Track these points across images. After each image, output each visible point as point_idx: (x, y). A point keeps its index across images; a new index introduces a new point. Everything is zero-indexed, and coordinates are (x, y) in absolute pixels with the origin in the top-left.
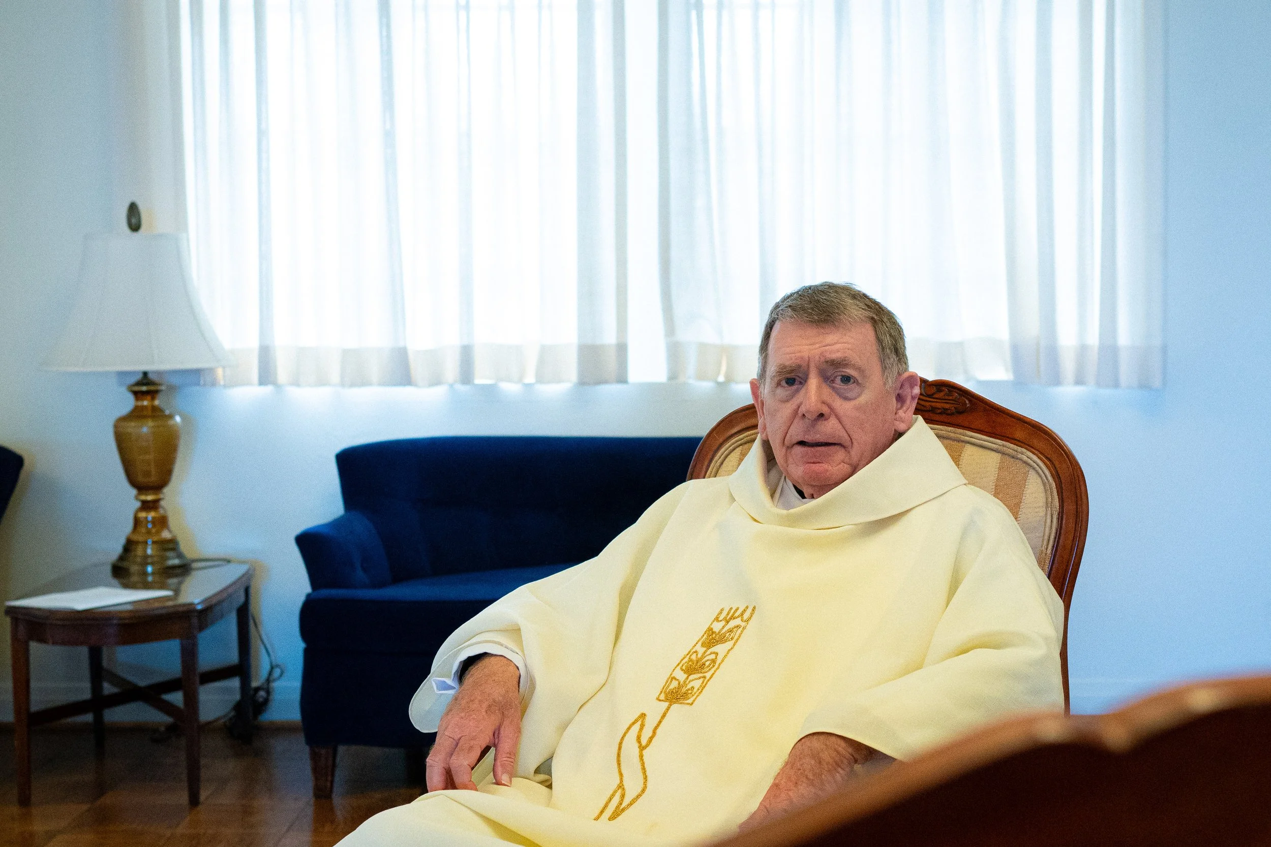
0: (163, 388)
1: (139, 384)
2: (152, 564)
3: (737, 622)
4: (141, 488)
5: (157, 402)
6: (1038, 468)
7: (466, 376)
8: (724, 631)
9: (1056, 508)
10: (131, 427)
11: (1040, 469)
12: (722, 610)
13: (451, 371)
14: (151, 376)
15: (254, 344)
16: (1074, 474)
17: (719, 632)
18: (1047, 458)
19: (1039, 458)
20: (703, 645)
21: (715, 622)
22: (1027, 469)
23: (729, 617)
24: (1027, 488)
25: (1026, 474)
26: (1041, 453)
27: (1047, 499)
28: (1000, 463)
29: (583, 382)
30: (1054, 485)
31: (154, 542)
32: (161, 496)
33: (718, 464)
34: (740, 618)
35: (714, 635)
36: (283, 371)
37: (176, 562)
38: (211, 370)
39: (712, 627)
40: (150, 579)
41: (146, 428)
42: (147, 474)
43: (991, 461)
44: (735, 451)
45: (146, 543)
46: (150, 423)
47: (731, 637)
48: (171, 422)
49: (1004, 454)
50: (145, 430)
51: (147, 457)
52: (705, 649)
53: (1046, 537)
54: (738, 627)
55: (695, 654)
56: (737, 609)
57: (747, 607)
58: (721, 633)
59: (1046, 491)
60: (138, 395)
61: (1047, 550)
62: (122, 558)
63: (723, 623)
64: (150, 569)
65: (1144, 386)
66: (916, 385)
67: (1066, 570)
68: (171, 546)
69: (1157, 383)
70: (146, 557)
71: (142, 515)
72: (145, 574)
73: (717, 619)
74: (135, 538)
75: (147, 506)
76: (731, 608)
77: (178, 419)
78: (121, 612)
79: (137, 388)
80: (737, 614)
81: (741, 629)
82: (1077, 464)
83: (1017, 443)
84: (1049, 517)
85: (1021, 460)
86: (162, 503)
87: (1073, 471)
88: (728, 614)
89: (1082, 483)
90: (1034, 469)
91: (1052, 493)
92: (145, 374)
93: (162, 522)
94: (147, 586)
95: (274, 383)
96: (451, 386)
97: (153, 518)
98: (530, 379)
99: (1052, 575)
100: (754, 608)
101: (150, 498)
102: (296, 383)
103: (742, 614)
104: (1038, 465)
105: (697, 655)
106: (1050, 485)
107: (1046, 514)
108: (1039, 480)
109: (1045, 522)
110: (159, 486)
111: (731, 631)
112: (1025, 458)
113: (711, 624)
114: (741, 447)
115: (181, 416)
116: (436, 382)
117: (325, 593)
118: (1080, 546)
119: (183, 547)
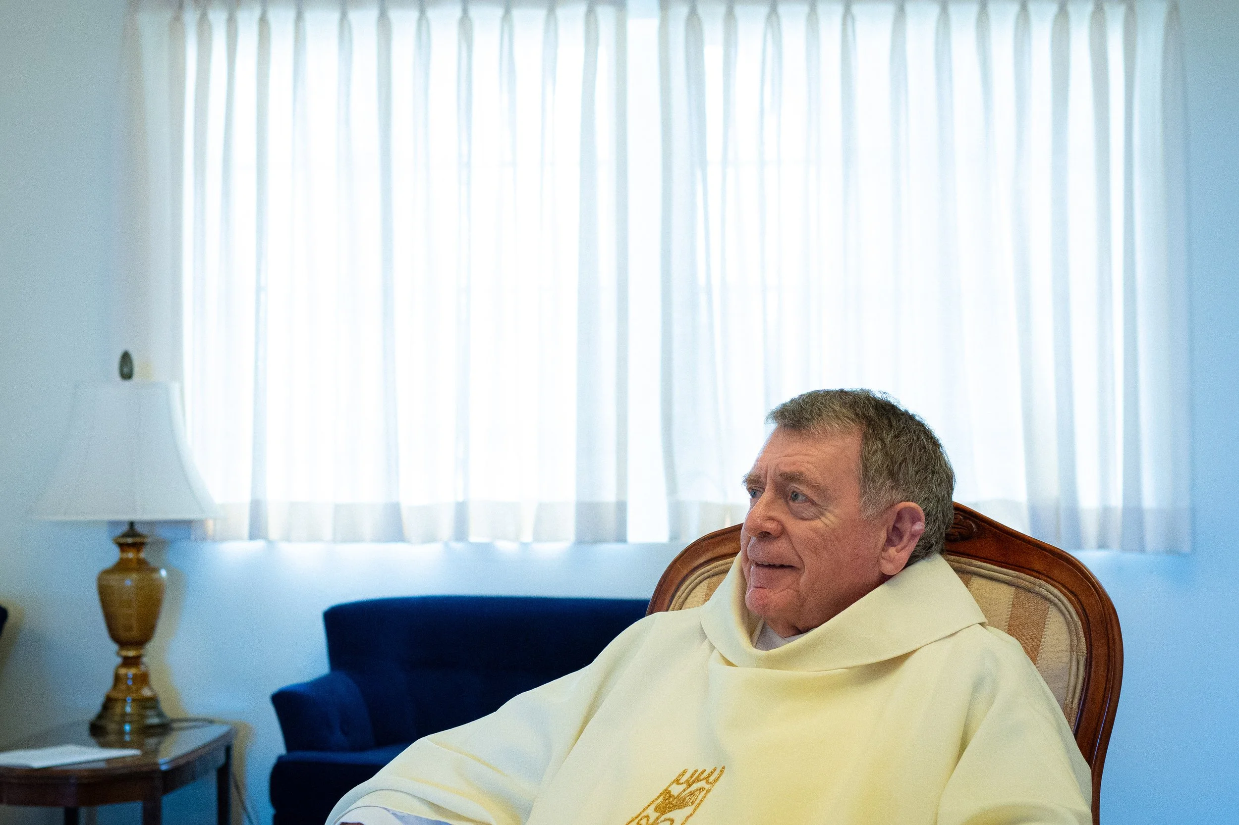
0: (147, 540)
1: (125, 535)
2: (130, 722)
3: (702, 784)
4: (122, 642)
5: (142, 555)
6: (1060, 604)
7: (461, 533)
8: (684, 794)
9: (1083, 652)
10: (114, 580)
11: (1062, 605)
12: (685, 772)
13: (446, 529)
14: (139, 529)
15: (246, 499)
16: (1105, 613)
17: (678, 796)
18: (1071, 592)
19: (1061, 592)
20: (656, 810)
21: (675, 785)
22: (1047, 605)
23: (693, 779)
24: (1047, 628)
25: (1046, 611)
26: (1063, 586)
27: (1071, 641)
28: (1014, 598)
29: (580, 541)
30: (1080, 623)
31: (134, 700)
32: (142, 652)
33: (681, 600)
34: (705, 781)
35: (672, 799)
36: (274, 527)
37: (155, 721)
38: (201, 523)
39: (669, 789)
40: (127, 738)
41: (130, 581)
42: (129, 628)
43: (1003, 595)
44: (701, 585)
45: (125, 700)
46: (135, 576)
47: (691, 801)
48: (155, 576)
49: (1018, 587)
50: (128, 583)
51: (130, 611)
52: (658, 814)
53: (1071, 688)
54: (701, 789)
55: (645, 819)
56: (704, 771)
57: (715, 769)
58: (681, 796)
59: (1070, 632)
60: (123, 546)
61: (1072, 703)
62: (100, 716)
63: (685, 786)
64: (127, 728)
65: (1172, 551)
66: (920, 520)
67: (1096, 730)
68: (150, 704)
69: (1186, 548)
70: (124, 715)
71: (123, 671)
72: (121, 733)
73: (677, 781)
74: (116, 695)
75: (128, 662)
76: (696, 771)
77: (163, 573)
78: (80, 771)
79: (122, 540)
80: (702, 777)
81: (705, 791)
82: (1109, 600)
83: (1035, 574)
84: (1074, 663)
85: (1038, 594)
86: (145, 660)
87: (1103, 608)
88: (691, 777)
89: (1114, 622)
90: (1055, 605)
91: (1077, 634)
92: (132, 524)
93: (143, 679)
94: (123, 745)
95: (265, 538)
96: (446, 544)
97: (134, 675)
98: (527, 537)
99: (1080, 733)
100: (724, 768)
101: (131, 653)
102: (288, 539)
103: (709, 776)
104: (1059, 600)
105: (648, 820)
106: (1075, 625)
107: (1071, 660)
108: (1061, 619)
109: (1070, 668)
110: (141, 641)
111: (692, 794)
112: (1044, 592)
113: (669, 786)
114: (708, 579)
115: (168, 572)
116: (430, 539)
117: (299, 755)
118: (1114, 699)
119: (164, 706)
